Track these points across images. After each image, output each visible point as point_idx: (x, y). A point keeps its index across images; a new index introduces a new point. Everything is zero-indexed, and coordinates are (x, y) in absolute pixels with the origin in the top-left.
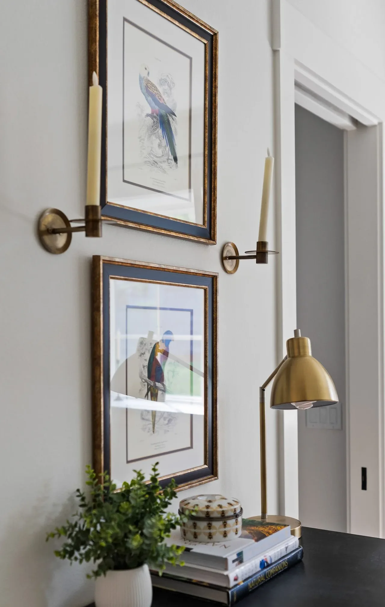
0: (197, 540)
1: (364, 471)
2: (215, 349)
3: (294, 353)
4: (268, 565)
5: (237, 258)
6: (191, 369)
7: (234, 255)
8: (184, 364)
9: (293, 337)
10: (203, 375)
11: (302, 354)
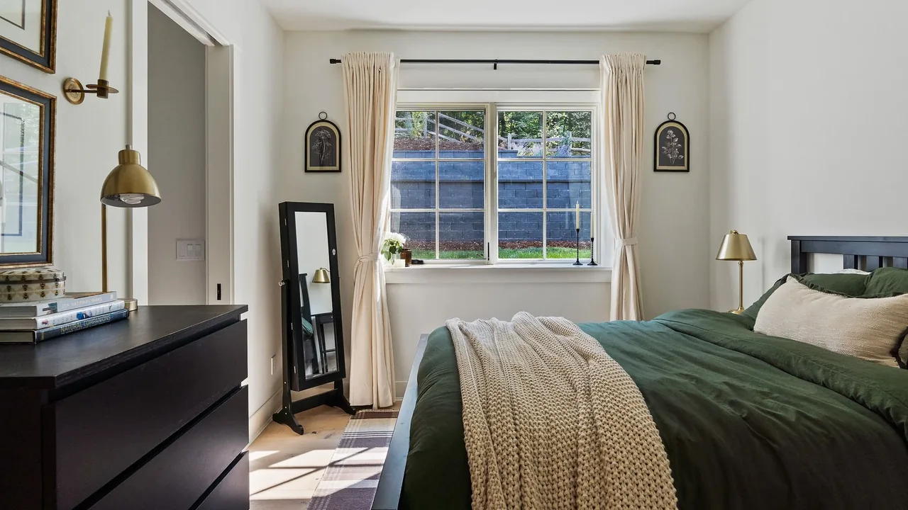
0: (11, 301)
1: (219, 286)
2: (51, 157)
3: (124, 161)
4: (87, 317)
5: (82, 91)
6: (21, 174)
7: (79, 89)
8: (14, 170)
9: (125, 149)
10: (37, 181)
11: (131, 161)
